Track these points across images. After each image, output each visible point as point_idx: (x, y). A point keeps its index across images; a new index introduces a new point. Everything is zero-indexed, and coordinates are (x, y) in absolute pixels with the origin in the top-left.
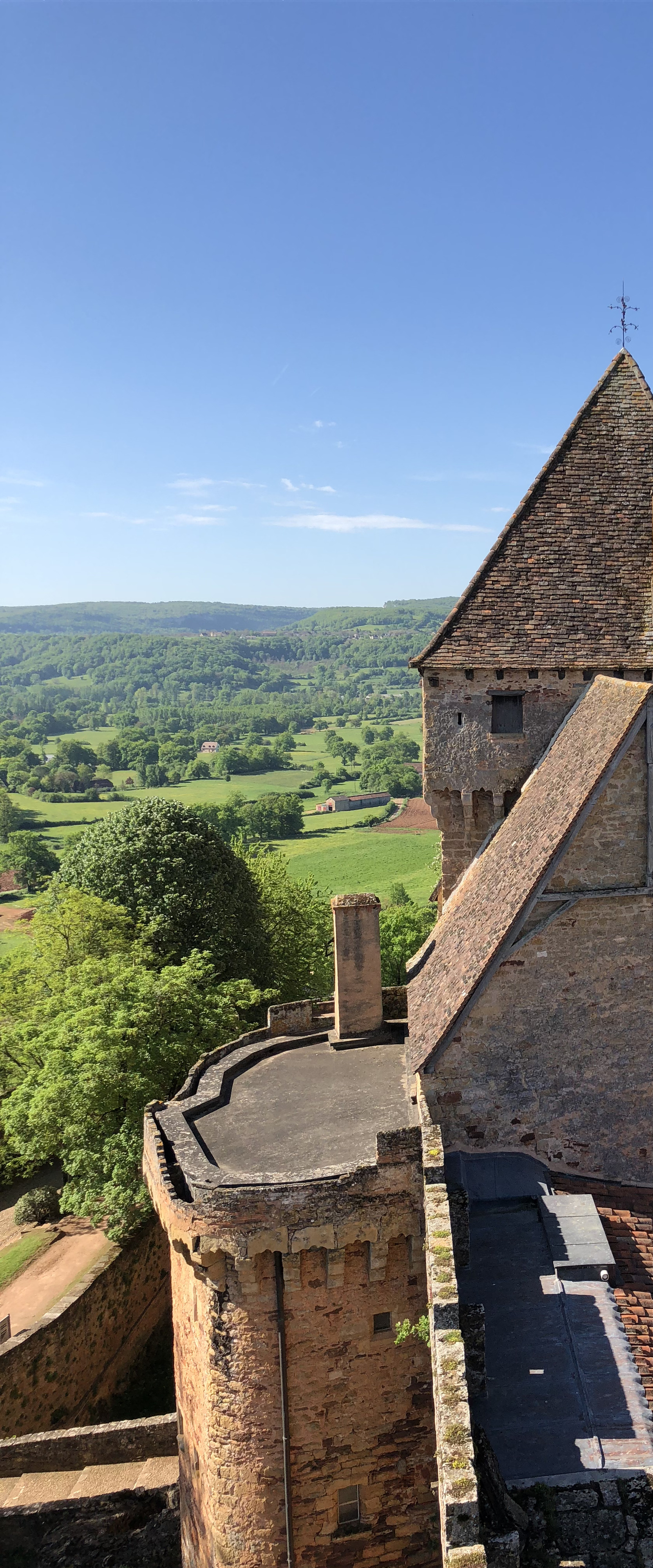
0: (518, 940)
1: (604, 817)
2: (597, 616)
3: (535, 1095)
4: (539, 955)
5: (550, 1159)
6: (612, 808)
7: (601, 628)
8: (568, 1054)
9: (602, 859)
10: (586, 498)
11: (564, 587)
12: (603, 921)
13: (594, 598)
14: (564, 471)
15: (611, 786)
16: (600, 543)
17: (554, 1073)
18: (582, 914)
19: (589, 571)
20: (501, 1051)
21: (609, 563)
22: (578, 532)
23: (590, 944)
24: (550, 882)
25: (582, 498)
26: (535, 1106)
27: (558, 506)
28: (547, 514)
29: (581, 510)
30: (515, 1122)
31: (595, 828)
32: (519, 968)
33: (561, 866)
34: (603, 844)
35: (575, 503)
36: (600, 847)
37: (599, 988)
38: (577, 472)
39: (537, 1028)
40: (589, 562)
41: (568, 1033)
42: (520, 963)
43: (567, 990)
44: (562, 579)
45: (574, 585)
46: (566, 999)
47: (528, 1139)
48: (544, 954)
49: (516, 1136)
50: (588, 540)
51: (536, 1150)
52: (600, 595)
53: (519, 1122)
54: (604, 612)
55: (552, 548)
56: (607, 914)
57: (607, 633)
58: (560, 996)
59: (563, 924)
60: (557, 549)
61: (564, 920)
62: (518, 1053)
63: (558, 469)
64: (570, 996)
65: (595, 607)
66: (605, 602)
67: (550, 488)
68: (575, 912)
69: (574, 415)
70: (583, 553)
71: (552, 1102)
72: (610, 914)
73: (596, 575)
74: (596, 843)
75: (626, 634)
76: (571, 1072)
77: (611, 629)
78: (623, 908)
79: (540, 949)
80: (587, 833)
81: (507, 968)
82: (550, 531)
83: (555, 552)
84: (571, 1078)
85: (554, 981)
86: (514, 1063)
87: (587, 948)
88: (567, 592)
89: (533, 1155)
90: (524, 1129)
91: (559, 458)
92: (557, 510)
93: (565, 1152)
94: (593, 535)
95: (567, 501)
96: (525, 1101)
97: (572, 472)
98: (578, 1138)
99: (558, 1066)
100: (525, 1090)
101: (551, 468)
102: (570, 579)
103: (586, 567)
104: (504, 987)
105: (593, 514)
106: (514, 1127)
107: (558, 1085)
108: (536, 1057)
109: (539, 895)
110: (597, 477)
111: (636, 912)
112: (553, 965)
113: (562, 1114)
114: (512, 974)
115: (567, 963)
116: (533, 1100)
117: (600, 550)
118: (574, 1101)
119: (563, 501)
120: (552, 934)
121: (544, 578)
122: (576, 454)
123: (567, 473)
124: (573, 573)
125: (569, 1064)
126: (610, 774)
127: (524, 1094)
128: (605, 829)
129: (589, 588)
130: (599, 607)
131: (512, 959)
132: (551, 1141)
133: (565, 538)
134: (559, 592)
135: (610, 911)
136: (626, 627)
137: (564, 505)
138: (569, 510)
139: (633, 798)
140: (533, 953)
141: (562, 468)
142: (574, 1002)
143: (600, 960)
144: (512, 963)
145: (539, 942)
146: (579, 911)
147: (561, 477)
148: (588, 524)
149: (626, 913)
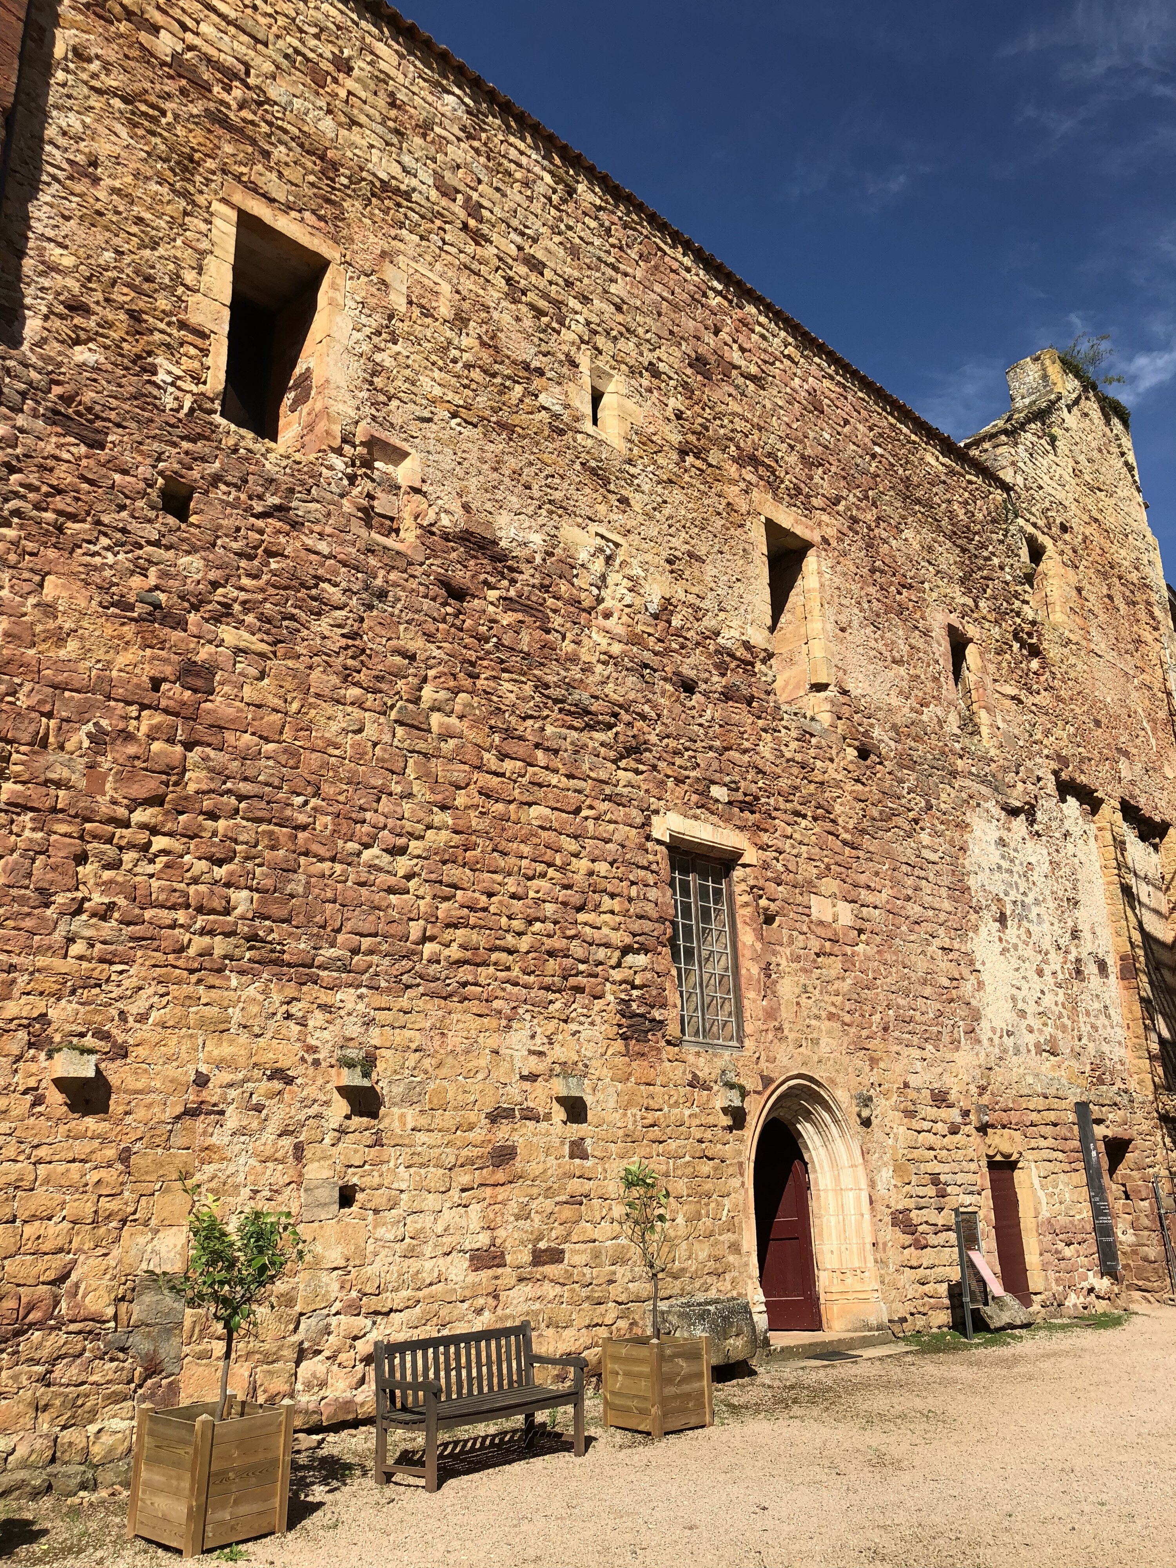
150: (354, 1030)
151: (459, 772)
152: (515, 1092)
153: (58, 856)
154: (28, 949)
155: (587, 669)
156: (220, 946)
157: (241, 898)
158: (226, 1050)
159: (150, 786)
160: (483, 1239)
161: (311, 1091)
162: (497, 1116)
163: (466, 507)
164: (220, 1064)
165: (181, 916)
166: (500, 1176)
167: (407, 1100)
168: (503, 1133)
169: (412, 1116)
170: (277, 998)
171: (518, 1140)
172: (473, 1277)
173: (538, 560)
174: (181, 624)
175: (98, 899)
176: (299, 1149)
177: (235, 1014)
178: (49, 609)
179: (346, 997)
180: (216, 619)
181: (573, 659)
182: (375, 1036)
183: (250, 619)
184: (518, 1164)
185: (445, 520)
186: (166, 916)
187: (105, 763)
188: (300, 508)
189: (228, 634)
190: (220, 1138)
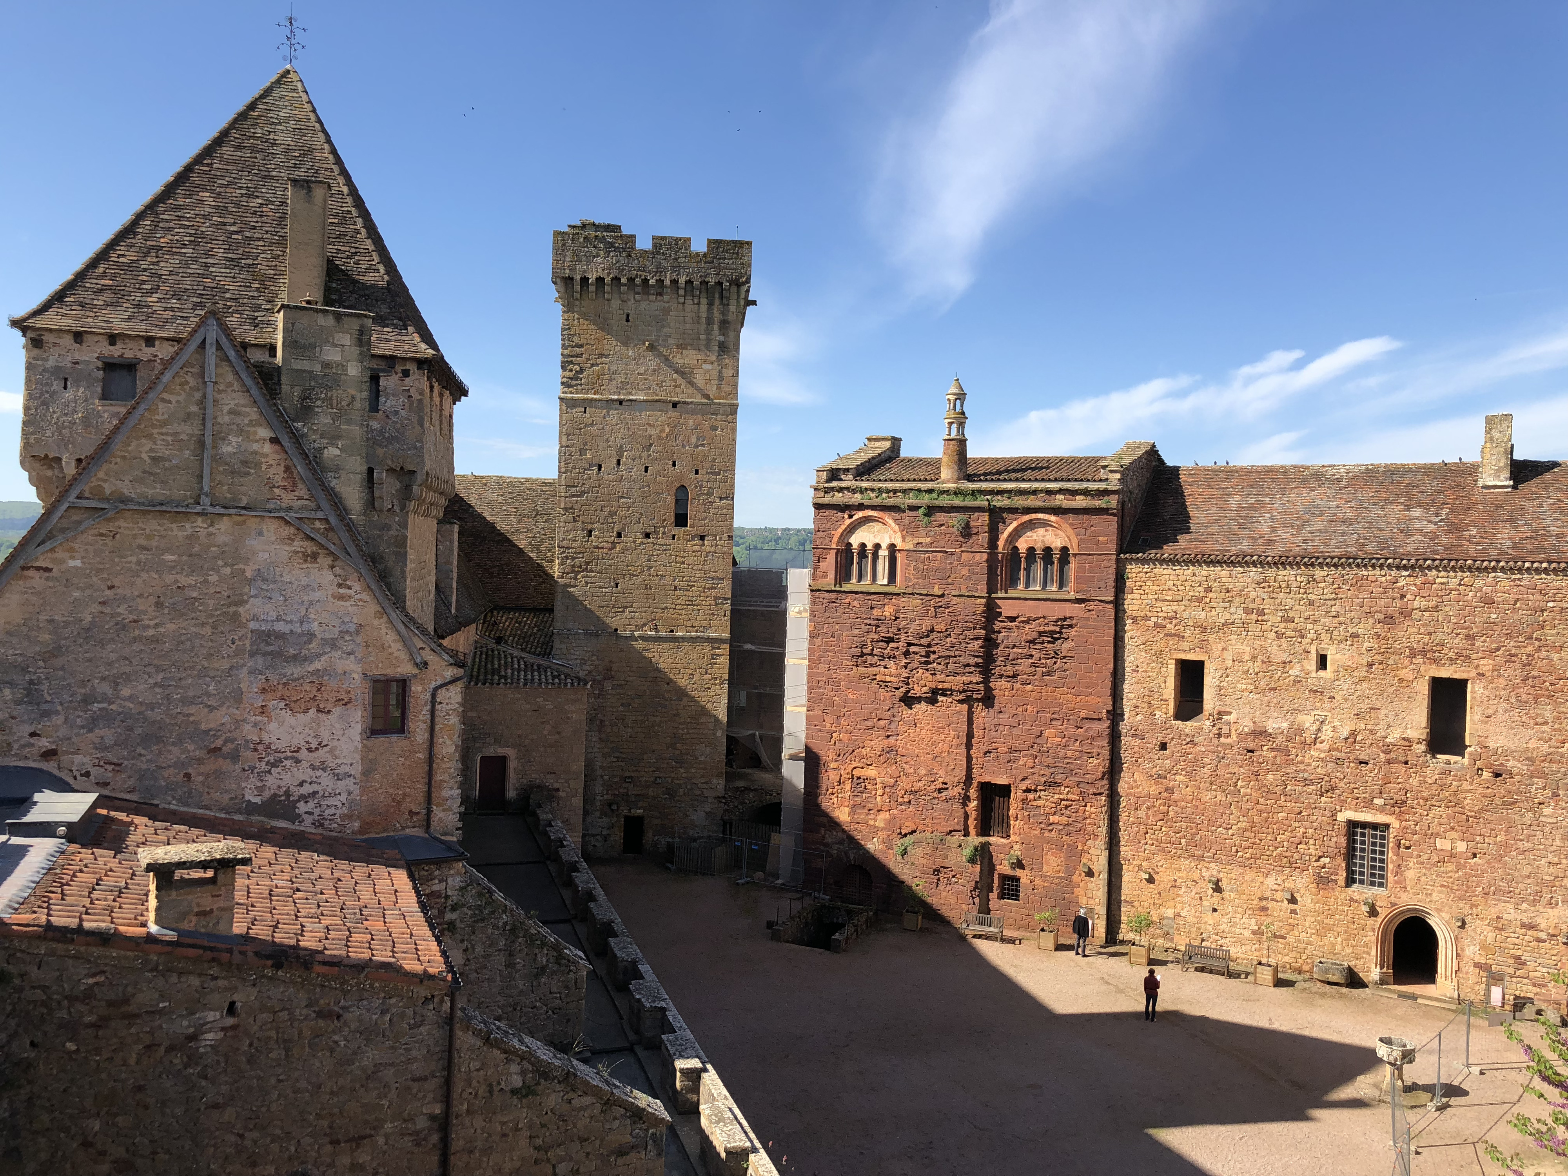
0: (43, 542)
1: (155, 431)
2: (227, 295)
3: (59, 708)
4: (72, 563)
5: (75, 778)
6: (164, 424)
7: (230, 307)
8: (102, 669)
9: (150, 474)
10: (232, 190)
11: (196, 267)
12: (149, 537)
13: (227, 279)
14: (212, 164)
15: (163, 400)
16: (240, 232)
17: (84, 687)
18: (125, 525)
19: (225, 255)
20: (20, 660)
21: (247, 250)
22: (219, 219)
23: (134, 559)
24: (87, 489)
25: (228, 190)
26: (59, 720)
27: (201, 194)
28: (187, 200)
29: (224, 201)
30: (33, 735)
31: (143, 441)
32: (47, 574)
33: (101, 475)
34: (153, 459)
35: (219, 194)
36: (149, 461)
37: (142, 604)
38: (225, 167)
39: (66, 638)
40: (227, 247)
41: (103, 647)
42: (47, 570)
43: (104, 603)
44: (195, 260)
45: (207, 266)
46: (102, 613)
47: (49, 754)
48: (78, 563)
49: (34, 751)
50: (228, 227)
51: (59, 768)
52: (234, 277)
53: (39, 735)
54: (236, 292)
55: (188, 231)
56: (155, 530)
57: (237, 312)
58: (95, 608)
59: (101, 535)
60: (194, 232)
61: (103, 531)
62: (41, 663)
63: (205, 162)
64: (107, 610)
65: (227, 287)
66: (239, 284)
67: (195, 178)
68: (117, 523)
69: (229, 116)
70: (221, 238)
71: (79, 717)
72: (158, 531)
73: (232, 260)
74: (145, 456)
75: (256, 314)
76: (105, 688)
77: (240, 308)
78: (174, 526)
79: (73, 558)
80: (133, 444)
81: (31, 573)
82: (188, 215)
83: (191, 235)
84: (105, 694)
85: (87, 592)
86: (35, 673)
87: (130, 562)
88: (198, 271)
89: (56, 772)
90: (44, 743)
91: (208, 151)
92: (198, 198)
93: (94, 771)
94: (234, 224)
95: (212, 191)
96: (47, 714)
97: (220, 166)
98: (110, 756)
99: (89, 681)
100: (46, 702)
101: (198, 160)
102: (204, 260)
103: (222, 251)
104: (26, 593)
105: (238, 205)
106: (32, 740)
107: (87, 701)
108: (63, 668)
109: (72, 498)
110: (246, 173)
111: (189, 531)
112: (88, 576)
113: (90, 731)
114: (37, 580)
115: (105, 576)
116: (57, 713)
117: (240, 237)
118: (106, 718)
119: (207, 190)
120: (87, 544)
121: (175, 257)
122: (227, 151)
123: (215, 166)
124: (207, 255)
125: (103, 679)
126: (160, 387)
127: (46, 707)
128: (155, 443)
129: (223, 270)
130: (231, 288)
131: (37, 564)
132: (78, 759)
133: (204, 223)
134: (189, 271)
135: (158, 528)
136: (258, 308)
137: (208, 194)
138: (212, 199)
139: (188, 417)
140: (62, 561)
141: (209, 161)
142: (112, 616)
143: (144, 576)
144: (38, 569)
145: (71, 550)
146: (121, 523)
147: (208, 169)
148: (231, 213)
149: (179, 532)
150: (1215, 873)
151: (1249, 806)
152: (1268, 894)
153: (1141, 833)
154: (1137, 851)
155: (1309, 765)
156: (1179, 852)
157: (1183, 841)
158: (1181, 875)
159: (1161, 816)
160: (1256, 928)
161: (1203, 886)
162: (1260, 899)
163: (1254, 723)
164: (1180, 877)
165: (1169, 845)
166: (1262, 914)
167: (1231, 891)
168: (1264, 903)
169: (1233, 895)
170: (1193, 864)
171: (1270, 905)
172: (1252, 936)
173: (1286, 732)
174: (1166, 778)
175: (1150, 842)
176: (1201, 898)
177: (1183, 867)
178: (1135, 781)
179: (1213, 865)
180: (1175, 774)
181: (1302, 762)
182: (1221, 875)
183: (1184, 773)
184: (1269, 912)
185: (1246, 729)
186: (1165, 845)
187: (1150, 813)
188: (1196, 740)
189: (1177, 777)
190: (1180, 892)
